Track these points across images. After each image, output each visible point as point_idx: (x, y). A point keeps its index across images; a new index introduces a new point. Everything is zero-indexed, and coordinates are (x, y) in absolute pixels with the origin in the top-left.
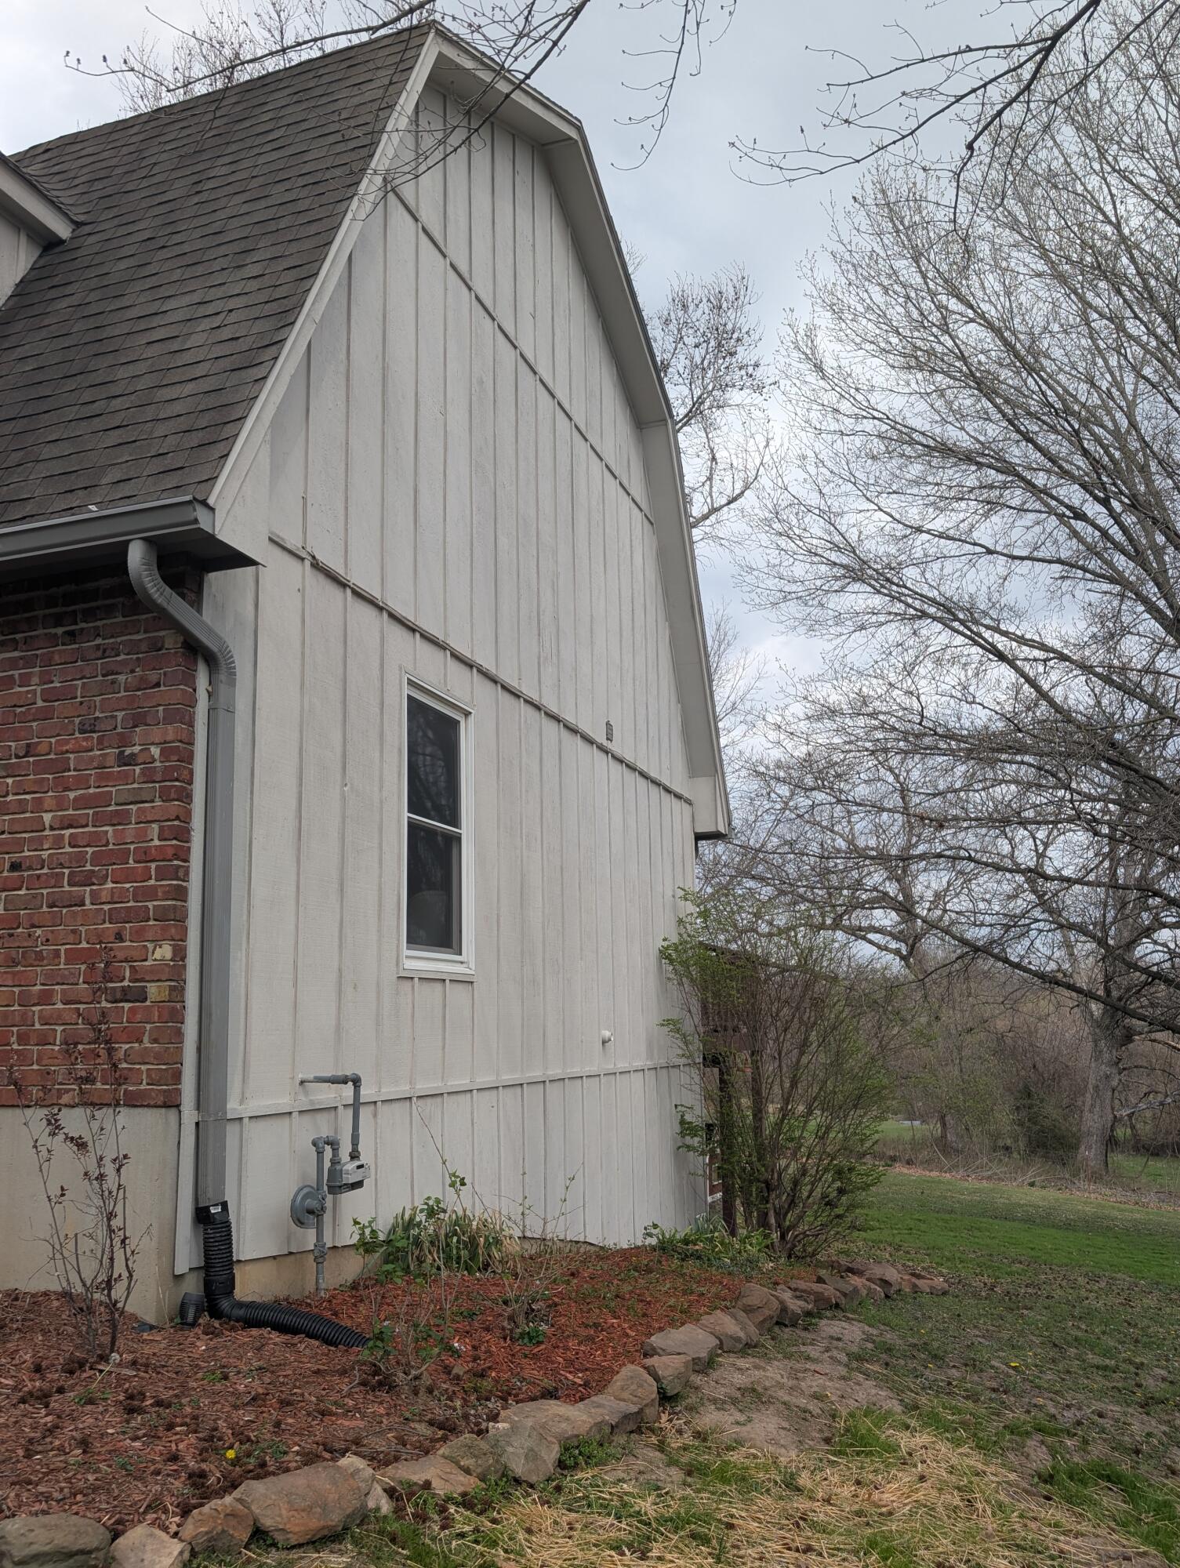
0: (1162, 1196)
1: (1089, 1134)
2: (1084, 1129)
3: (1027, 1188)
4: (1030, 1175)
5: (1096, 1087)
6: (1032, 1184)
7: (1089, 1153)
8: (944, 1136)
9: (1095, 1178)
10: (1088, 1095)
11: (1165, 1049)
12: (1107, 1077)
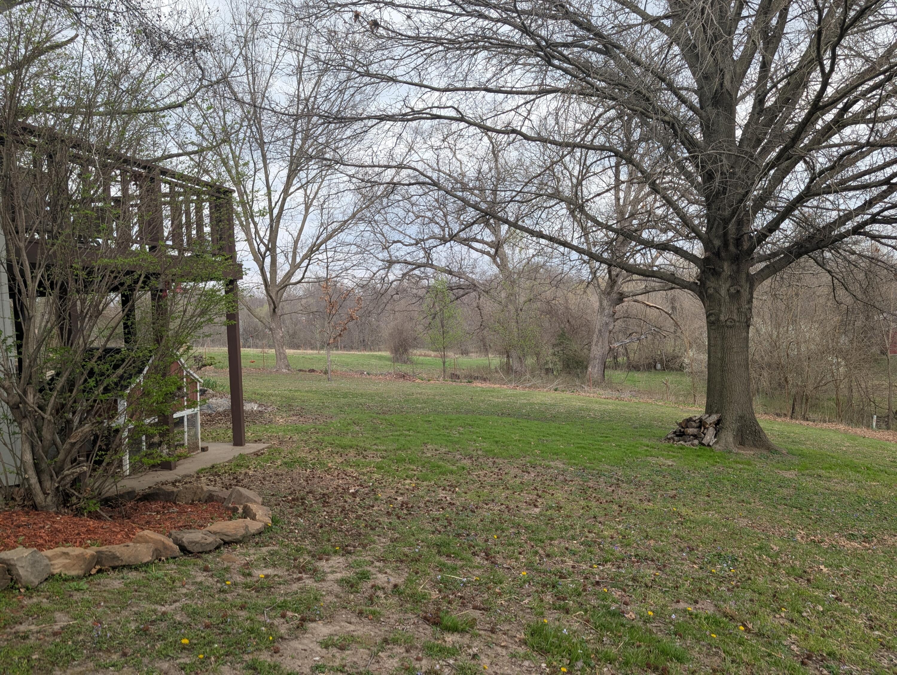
0: (634, 393)
1: (595, 358)
2: (592, 355)
3: (552, 391)
4: (554, 385)
5: (600, 331)
6: (556, 390)
7: (594, 370)
8: (508, 363)
9: (596, 384)
10: (595, 336)
11: (643, 306)
12: (607, 324)
